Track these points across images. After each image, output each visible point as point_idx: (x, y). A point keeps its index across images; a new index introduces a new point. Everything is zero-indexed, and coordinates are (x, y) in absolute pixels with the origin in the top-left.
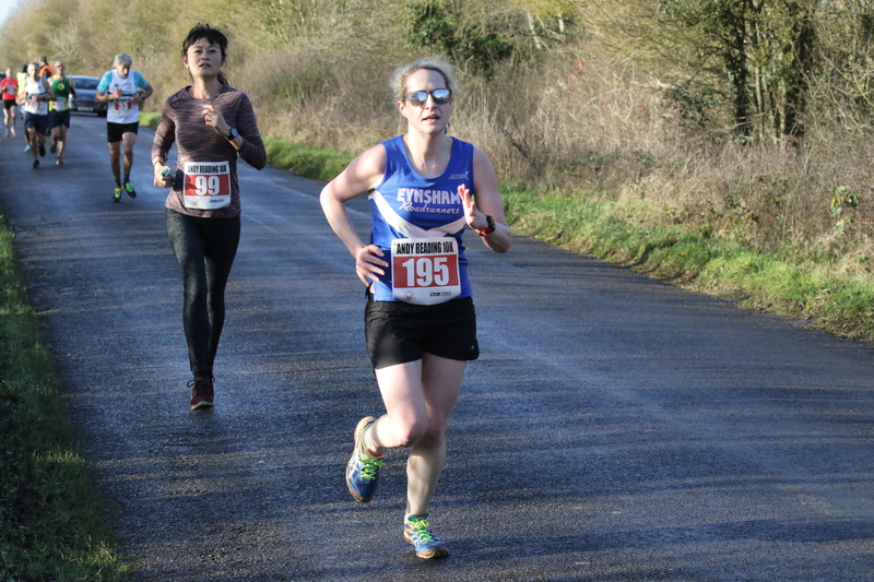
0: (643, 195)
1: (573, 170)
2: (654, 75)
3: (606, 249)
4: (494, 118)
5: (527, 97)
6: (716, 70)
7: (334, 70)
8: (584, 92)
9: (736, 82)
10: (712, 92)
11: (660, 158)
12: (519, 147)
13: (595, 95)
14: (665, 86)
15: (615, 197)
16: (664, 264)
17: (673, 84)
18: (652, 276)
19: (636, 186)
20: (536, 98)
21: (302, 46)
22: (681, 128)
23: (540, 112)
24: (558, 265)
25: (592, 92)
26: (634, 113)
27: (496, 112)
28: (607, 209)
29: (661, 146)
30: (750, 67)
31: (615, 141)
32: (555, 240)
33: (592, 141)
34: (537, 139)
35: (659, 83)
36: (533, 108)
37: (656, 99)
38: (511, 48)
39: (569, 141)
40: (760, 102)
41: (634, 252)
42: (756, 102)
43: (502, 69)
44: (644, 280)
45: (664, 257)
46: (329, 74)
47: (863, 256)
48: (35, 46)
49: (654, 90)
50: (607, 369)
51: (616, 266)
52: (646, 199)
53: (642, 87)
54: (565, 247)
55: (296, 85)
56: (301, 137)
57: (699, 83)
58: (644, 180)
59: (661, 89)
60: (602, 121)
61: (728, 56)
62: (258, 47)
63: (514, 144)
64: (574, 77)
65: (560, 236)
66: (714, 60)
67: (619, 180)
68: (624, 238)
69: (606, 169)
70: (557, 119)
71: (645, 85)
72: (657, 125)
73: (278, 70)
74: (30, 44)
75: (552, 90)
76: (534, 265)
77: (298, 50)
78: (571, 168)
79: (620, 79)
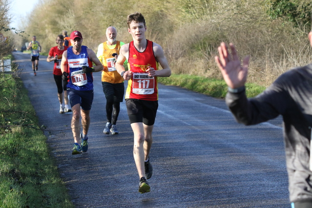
7: (226, 34)
21: (207, 20)
48: (50, 26)
55: (204, 43)
56: (209, 73)
62: (181, 22)
73: (193, 35)
74: (47, 25)
77: (204, 22)
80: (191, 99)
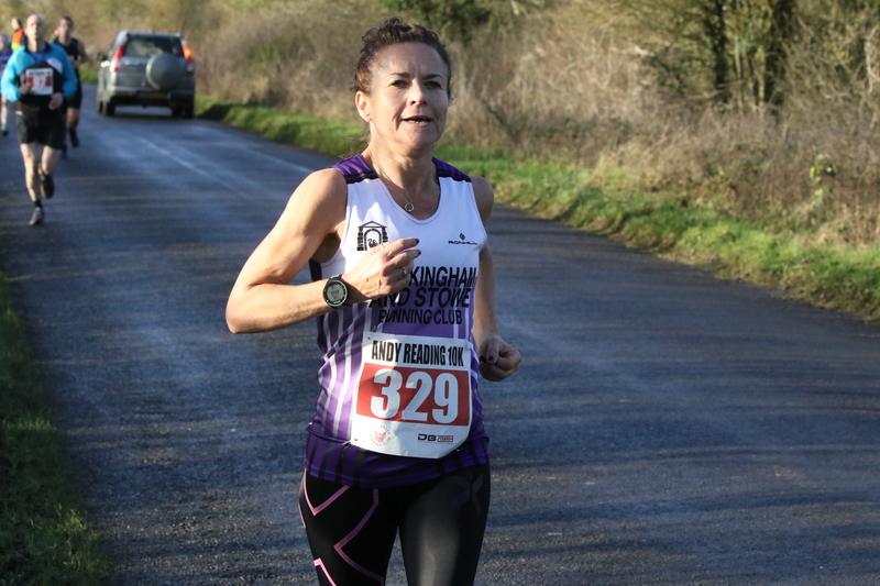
0: (621, 163)
1: (551, 137)
2: (633, 41)
3: (583, 218)
4: (471, 85)
5: (504, 63)
6: (694, 37)
7: (310, 35)
8: (562, 59)
9: (715, 49)
10: (690, 59)
11: (638, 126)
12: (496, 114)
13: (574, 60)
14: (643, 53)
15: (592, 165)
16: (641, 233)
17: (651, 50)
18: (629, 245)
19: (614, 155)
20: (514, 65)
21: (278, 10)
22: (660, 96)
23: (518, 79)
24: (534, 233)
25: (570, 58)
26: (612, 80)
27: (473, 78)
28: (585, 177)
29: (639, 113)
30: (729, 34)
31: (593, 108)
32: (531, 208)
33: (570, 107)
34: (514, 105)
35: (637, 50)
36: (511, 75)
37: (635, 66)
38: (488, 13)
39: (547, 108)
40: (739, 70)
41: (611, 221)
42: (735, 70)
43: (480, 34)
44: (621, 248)
45: (641, 226)
46: (305, 39)
47: (842, 226)
49: (633, 57)
50: (582, 339)
51: (593, 234)
52: (624, 168)
53: (620, 55)
54: (542, 215)
55: (272, 50)
57: (677, 50)
58: (622, 148)
59: (639, 55)
60: (580, 88)
61: (707, 23)
63: (491, 112)
64: (551, 43)
65: (536, 203)
66: (693, 27)
67: (597, 148)
68: (601, 206)
69: (584, 137)
70: (535, 85)
71: (624, 52)
72: (636, 91)
73: (254, 34)
75: (529, 57)
76: (509, 233)
77: (273, 14)
78: (548, 135)
79: (599, 45)
80: (242, 145)
